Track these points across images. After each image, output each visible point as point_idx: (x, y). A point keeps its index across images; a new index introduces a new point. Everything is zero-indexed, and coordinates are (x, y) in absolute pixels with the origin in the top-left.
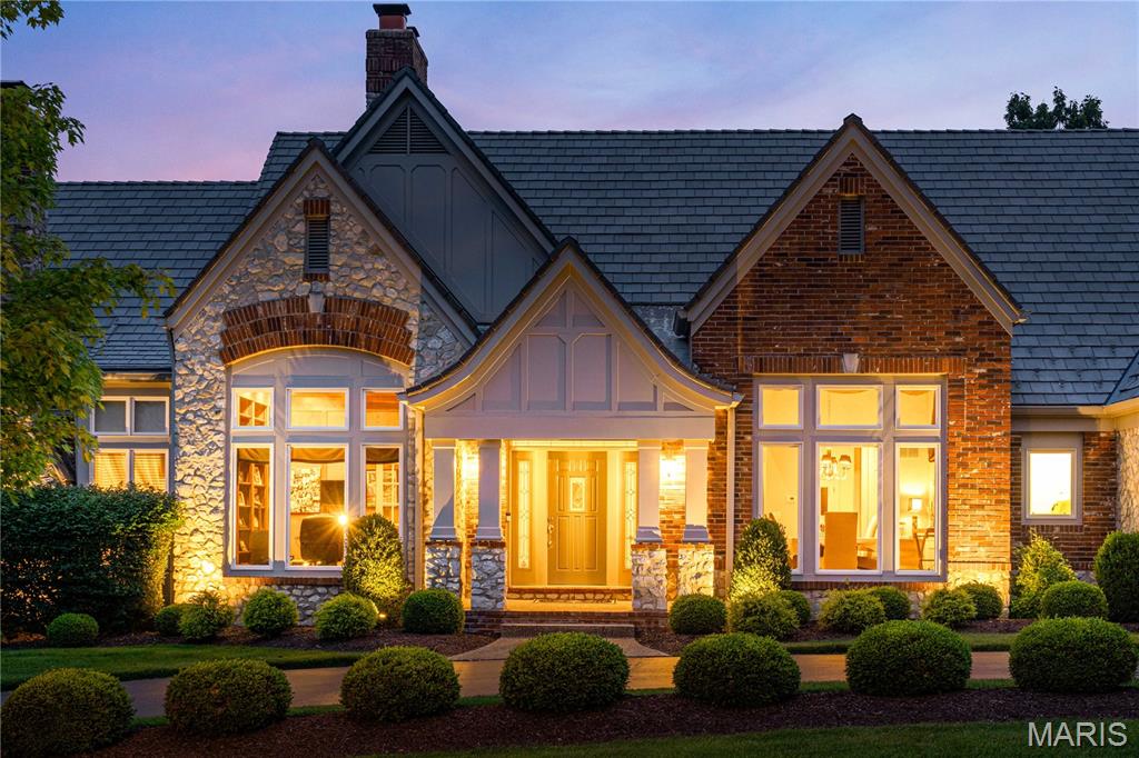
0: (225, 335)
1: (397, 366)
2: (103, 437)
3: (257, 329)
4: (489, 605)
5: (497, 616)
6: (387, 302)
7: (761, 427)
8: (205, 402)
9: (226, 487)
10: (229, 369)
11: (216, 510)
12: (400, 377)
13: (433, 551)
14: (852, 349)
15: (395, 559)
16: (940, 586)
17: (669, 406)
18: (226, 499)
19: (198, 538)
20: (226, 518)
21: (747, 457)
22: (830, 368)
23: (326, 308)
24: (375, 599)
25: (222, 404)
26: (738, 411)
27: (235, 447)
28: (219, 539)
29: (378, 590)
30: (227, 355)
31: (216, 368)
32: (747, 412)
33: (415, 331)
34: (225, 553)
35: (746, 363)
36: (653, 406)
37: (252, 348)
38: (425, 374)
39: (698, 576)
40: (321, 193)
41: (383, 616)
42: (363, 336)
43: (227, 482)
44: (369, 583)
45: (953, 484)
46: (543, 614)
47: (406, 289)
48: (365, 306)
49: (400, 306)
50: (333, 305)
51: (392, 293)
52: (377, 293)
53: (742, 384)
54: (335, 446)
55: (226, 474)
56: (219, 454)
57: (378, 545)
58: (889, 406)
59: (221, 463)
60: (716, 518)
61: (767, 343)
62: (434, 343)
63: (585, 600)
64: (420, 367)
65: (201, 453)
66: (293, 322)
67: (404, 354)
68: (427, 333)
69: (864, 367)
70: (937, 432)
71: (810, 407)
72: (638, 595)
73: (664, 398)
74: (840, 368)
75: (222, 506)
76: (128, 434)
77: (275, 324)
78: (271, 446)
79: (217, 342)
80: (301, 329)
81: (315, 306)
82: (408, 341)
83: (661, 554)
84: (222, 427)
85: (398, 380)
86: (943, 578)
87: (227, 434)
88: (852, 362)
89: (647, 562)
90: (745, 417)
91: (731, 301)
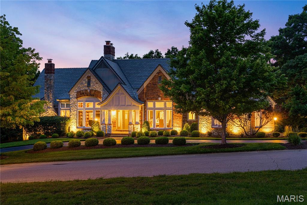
0: (77, 95)
1: (100, 99)
2: (62, 109)
3: (81, 94)
4: (109, 133)
5: (110, 134)
6: (98, 90)
7: (148, 107)
8: (74, 104)
9: (77, 116)
10: (77, 100)
11: (75, 119)
12: (100, 101)
13: (102, 125)
14: (160, 97)
15: (98, 126)
16: (172, 130)
17: (133, 105)
18: (77, 118)
19: (73, 123)
20: (77, 120)
21: (145, 112)
22: (157, 99)
23: (90, 91)
24: (95, 132)
25: (76, 104)
26: (144, 105)
27: (78, 110)
28: (76, 123)
29: (95, 130)
30: (77, 98)
31: (75, 100)
32: (145, 105)
33: (102, 94)
34: (77, 125)
35: (145, 99)
36: (131, 105)
37: (80, 97)
38: (103, 100)
39: (137, 129)
40: (89, 75)
41: (95, 134)
42: (95, 95)
43: (77, 115)
44: (94, 130)
45: (174, 116)
47: (101, 88)
48: (95, 91)
49: (100, 91)
50: (91, 91)
51: (99, 89)
52: (97, 89)
53: (145, 103)
54: (92, 110)
55: (77, 114)
56: (76, 111)
57: (95, 124)
58: (165, 105)
59: (76, 113)
60: (141, 121)
61: (148, 96)
62: (105, 96)
63: (122, 132)
64: (103, 99)
65: (73, 111)
66: (86, 93)
67: (100, 97)
68: (104, 94)
69: (161, 99)
70: (172, 108)
71: (154, 105)
72: (129, 131)
73: (132, 104)
74: (158, 99)
75: (76, 119)
76: (65, 108)
77: (83, 93)
78: (83, 110)
79: (76, 96)
80: (87, 94)
81: (88, 91)
82: (101, 96)
83: (132, 126)
84: (76, 108)
86: (172, 129)
87: (77, 109)
88: (160, 99)
89: (130, 127)
90: (145, 106)
91: (143, 90)
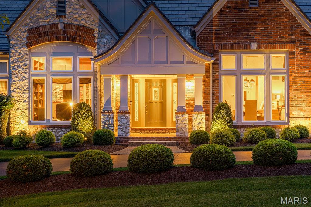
0: (28, 38)
1: (90, 49)
3: (40, 35)
4: (124, 134)
5: (127, 139)
6: (87, 25)
7: (222, 69)
8: (21, 62)
9: (29, 93)
10: (30, 50)
11: (25, 101)
12: (91, 53)
13: (104, 115)
14: (254, 41)
15: (90, 118)
16: (287, 126)
17: (189, 62)
18: (29, 97)
19: (19, 111)
20: (29, 104)
21: (217, 80)
22: (246, 47)
23: (65, 28)
24: (83, 133)
25: (27, 63)
26: (213, 64)
27: (32, 78)
28: (27, 112)
29: (84, 130)
30: (29, 45)
31: (25, 50)
32: (217, 64)
33: (97, 35)
34: (29, 117)
35: (216, 46)
36: (183, 62)
37: (38, 42)
38: (101, 51)
39: (200, 123)
41: (86, 139)
42: (78, 38)
43: (29, 91)
44: (81, 127)
45: (291, 89)
46: (144, 138)
47: (93, 21)
48: (79, 27)
49: (91, 27)
50: (68, 26)
51: (89, 22)
52: (83, 22)
53: (214, 54)
54: (68, 78)
55: (29, 88)
56: (26, 81)
57: (84, 113)
58: (268, 62)
59: (27, 84)
60: (206, 102)
61: (223, 39)
62: (104, 40)
63: (159, 132)
64: (99, 49)
65: (20, 81)
66: (53, 33)
67: (93, 44)
68: (101, 36)
69: (259, 47)
70: (285, 71)
71: (239, 62)
72: (178, 131)
73: (186, 59)
74: (250, 48)
75: (27, 100)
77: (46, 34)
78: (45, 78)
79: (25, 40)
80: (56, 35)
81: (60, 27)
82: (94, 39)
83: (186, 116)
84: (27, 71)
85: (90, 54)
86: (288, 123)
87: (29, 73)
88: (254, 46)
89: (181, 119)
90: (216, 66)
91: (210, 24)
